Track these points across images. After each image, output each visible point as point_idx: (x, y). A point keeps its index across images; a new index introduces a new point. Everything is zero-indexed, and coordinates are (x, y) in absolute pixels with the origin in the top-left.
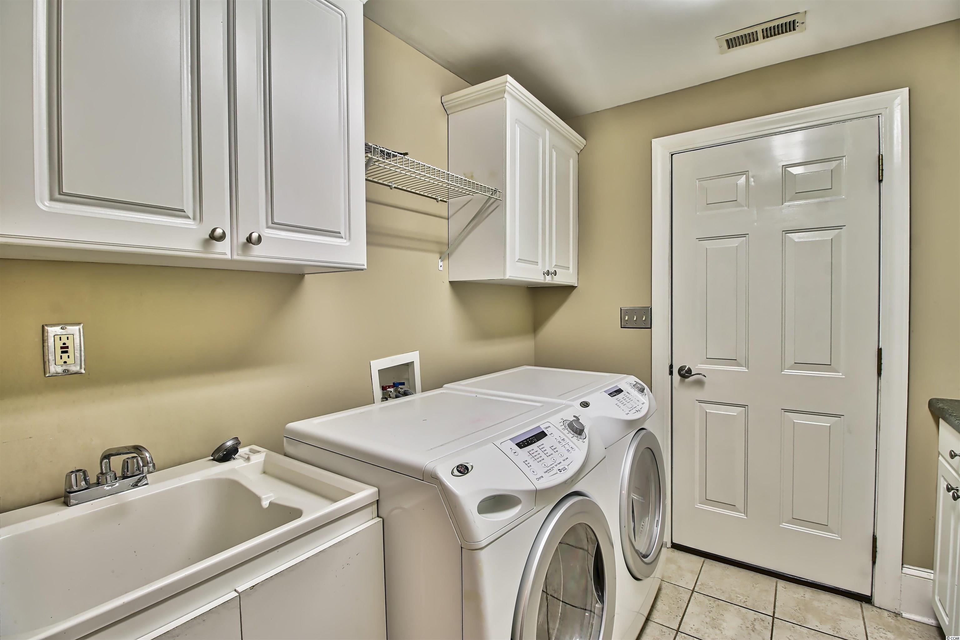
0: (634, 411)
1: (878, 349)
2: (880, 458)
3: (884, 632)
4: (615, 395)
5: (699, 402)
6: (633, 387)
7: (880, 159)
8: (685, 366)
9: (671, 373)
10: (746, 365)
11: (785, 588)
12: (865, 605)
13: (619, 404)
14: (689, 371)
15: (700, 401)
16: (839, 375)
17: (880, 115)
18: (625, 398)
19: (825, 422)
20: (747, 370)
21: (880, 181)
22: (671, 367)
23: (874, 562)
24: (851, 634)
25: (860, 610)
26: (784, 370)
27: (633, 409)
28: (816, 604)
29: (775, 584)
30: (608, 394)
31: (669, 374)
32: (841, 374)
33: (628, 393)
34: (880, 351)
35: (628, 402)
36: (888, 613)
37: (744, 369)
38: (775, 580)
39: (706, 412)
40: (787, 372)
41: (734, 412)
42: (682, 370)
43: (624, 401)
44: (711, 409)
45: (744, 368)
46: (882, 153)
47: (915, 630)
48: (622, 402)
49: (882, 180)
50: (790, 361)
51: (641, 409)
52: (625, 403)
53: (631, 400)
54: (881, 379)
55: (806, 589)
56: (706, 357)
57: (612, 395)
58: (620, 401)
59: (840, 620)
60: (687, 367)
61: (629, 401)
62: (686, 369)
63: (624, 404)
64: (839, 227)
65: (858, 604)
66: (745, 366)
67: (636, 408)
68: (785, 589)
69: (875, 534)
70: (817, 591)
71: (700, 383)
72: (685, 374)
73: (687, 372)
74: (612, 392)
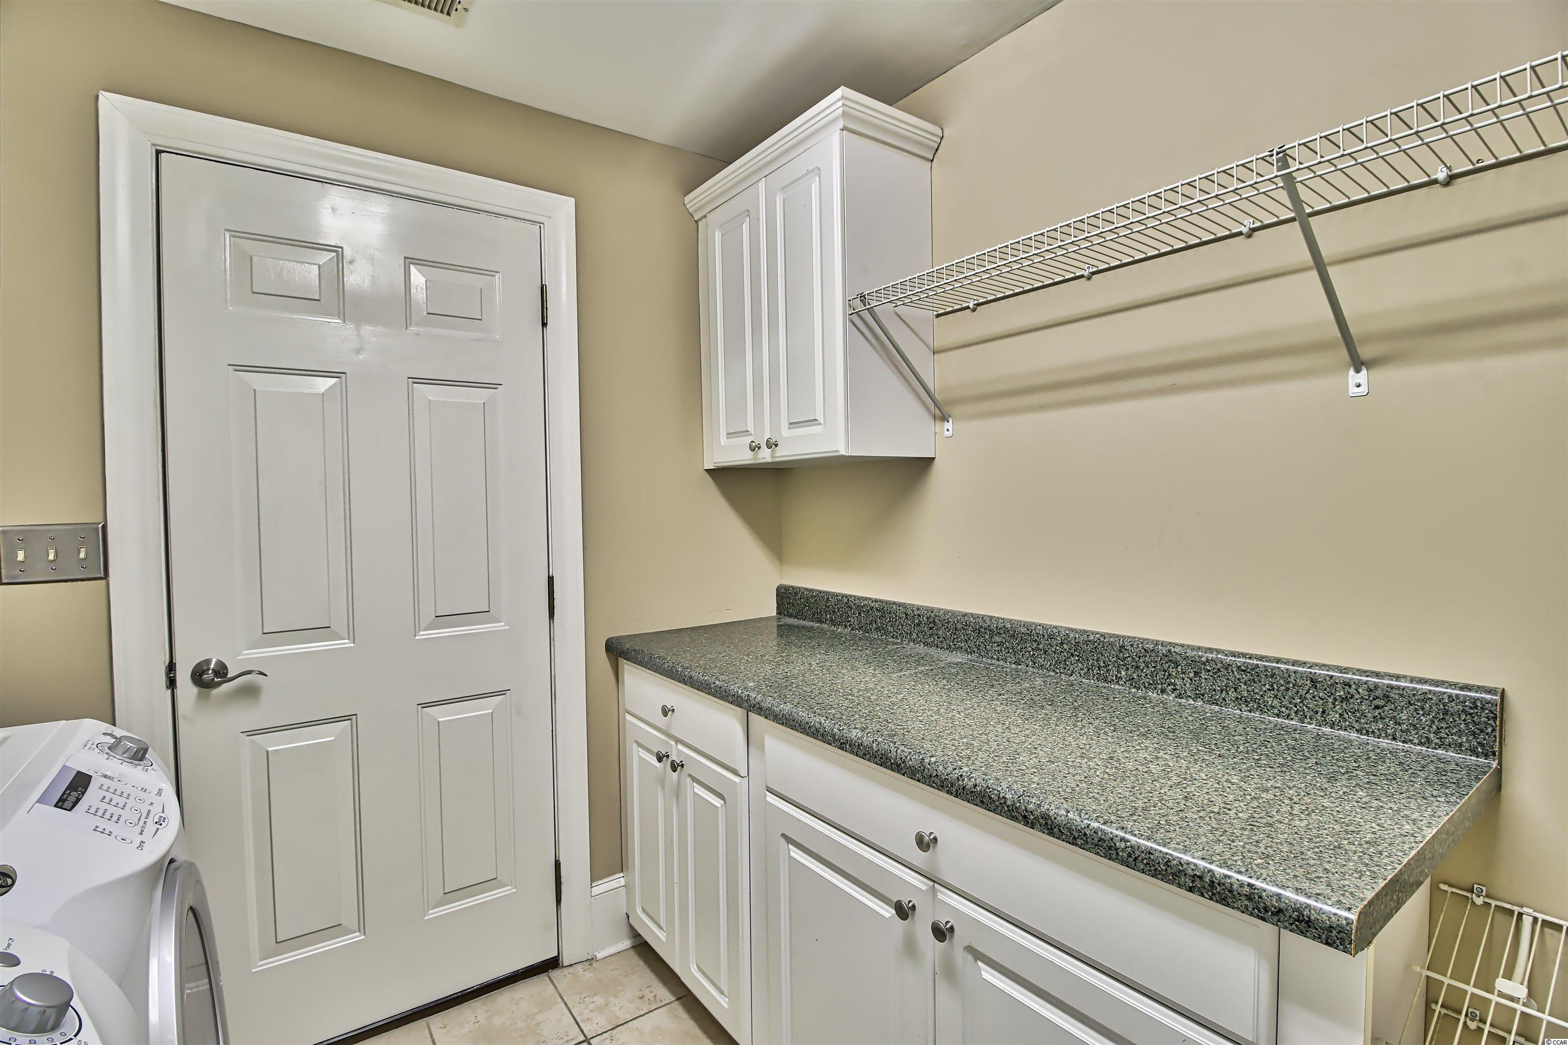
0: (151, 827)
1: (549, 577)
2: (557, 741)
3: (591, 1000)
4: (78, 800)
5: (248, 736)
6: (111, 753)
7: (543, 289)
8: (208, 662)
9: (172, 683)
10: (349, 634)
11: (445, 1027)
12: (554, 974)
13: (103, 824)
14: (221, 671)
15: (251, 733)
16: (500, 626)
17: (542, 225)
18: (109, 796)
19: (484, 708)
20: (352, 645)
21: (544, 325)
22: (171, 667)
23: (559, 901)
24: (560, 1036)
25: (552, 987)
26: (420, 631)
27: (145, 822)
28: (497, 1021)
29: (427, 1031)
30: (55, 806)
31: (167, 687)
32: (503, 624)
33: (106, 776)
34: (551, 580)
35: (121, 805)
36: (582, 966)
37: (346, 643)
38: (422, 1023)
39: (267, 751)
40: (424, 635)
41: (327, 735)
42: (203, 672)
43: (111, 809)
44: (276, 744)
45: (347, 641)
46: (545, 282)
47: (616, 969)
48: (107, 816)
49: (546, 324)
50: (428, 615)
51: (163, 812)
52: (117, 812)
53: (125, 795)
54: (553, 623)
55: (473, 1004)
56: (261, 630)
57: (68, 804)
58: (100, 813)
59: (539, 1024)
60: (214, 661)
61: (121, 801)
62: (212, 666)
63: (115, 818)
64: (494, 386)
65: (544, 977)
66: (346, 636)
67: (151, 815)
68: (445, 1030)
69: (557, 858)
70: (490, 995)
71: (250, 692)
72: (213, 679)
73: (217, 673)
74: (64, 793)
